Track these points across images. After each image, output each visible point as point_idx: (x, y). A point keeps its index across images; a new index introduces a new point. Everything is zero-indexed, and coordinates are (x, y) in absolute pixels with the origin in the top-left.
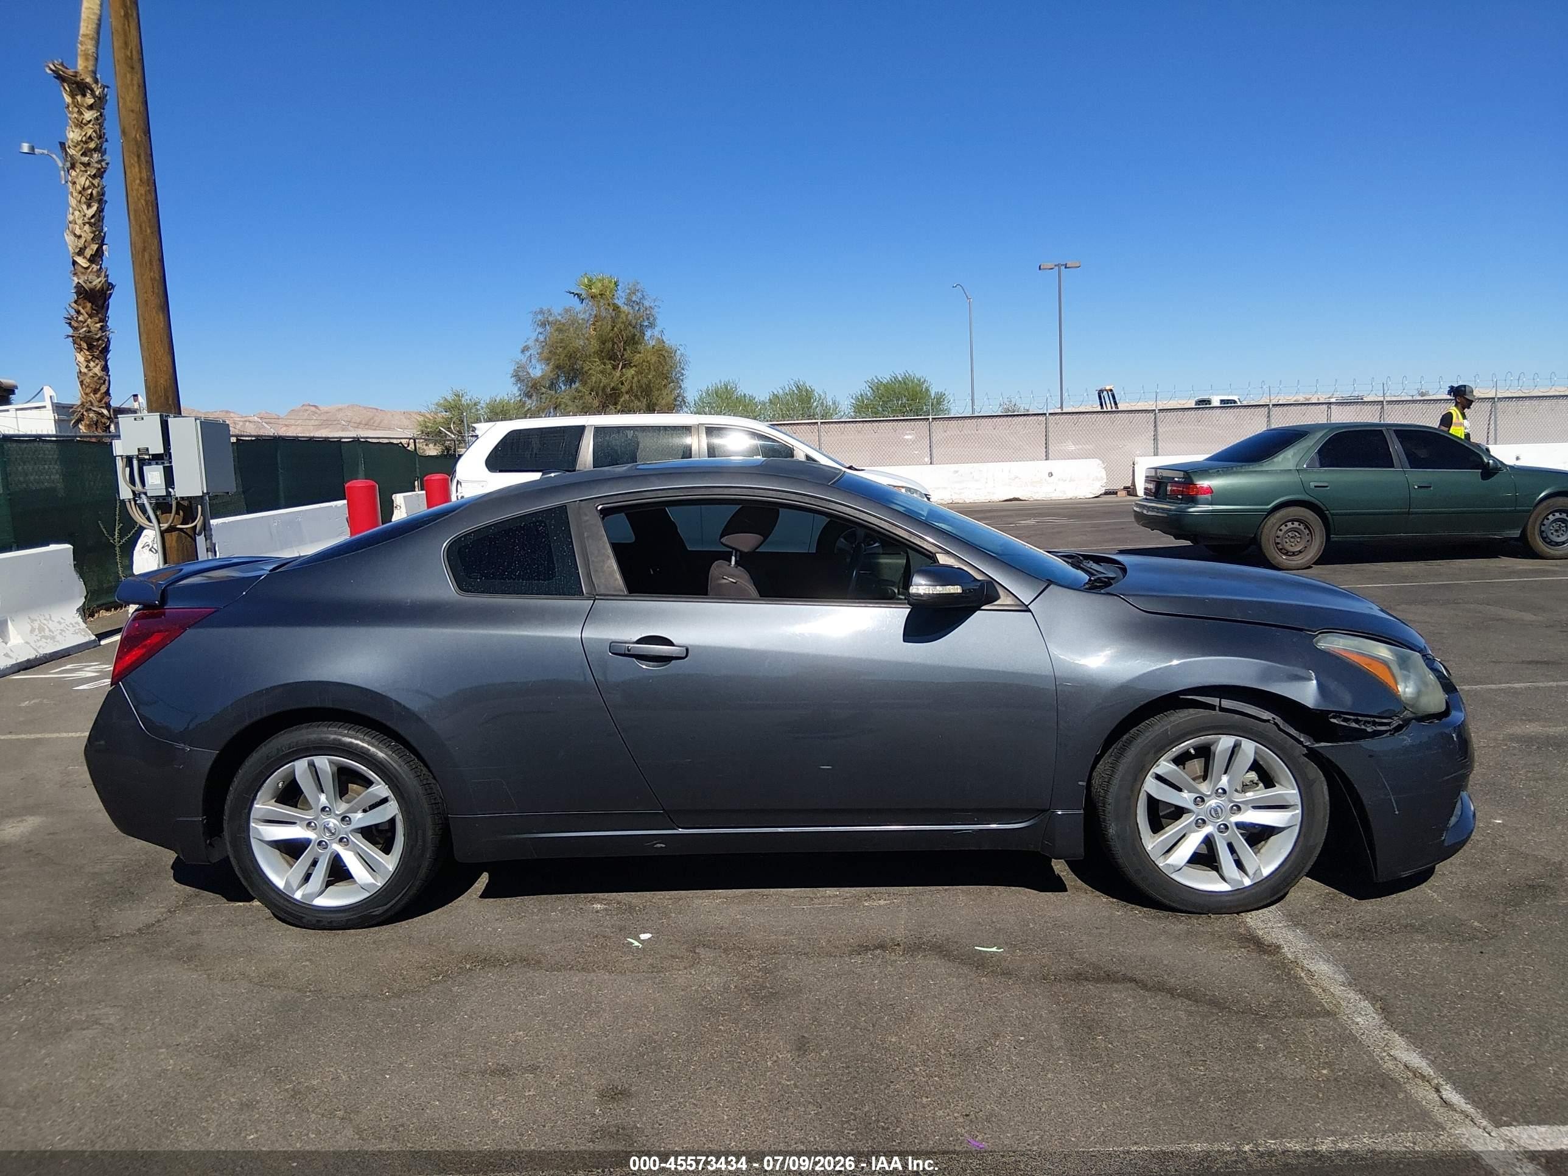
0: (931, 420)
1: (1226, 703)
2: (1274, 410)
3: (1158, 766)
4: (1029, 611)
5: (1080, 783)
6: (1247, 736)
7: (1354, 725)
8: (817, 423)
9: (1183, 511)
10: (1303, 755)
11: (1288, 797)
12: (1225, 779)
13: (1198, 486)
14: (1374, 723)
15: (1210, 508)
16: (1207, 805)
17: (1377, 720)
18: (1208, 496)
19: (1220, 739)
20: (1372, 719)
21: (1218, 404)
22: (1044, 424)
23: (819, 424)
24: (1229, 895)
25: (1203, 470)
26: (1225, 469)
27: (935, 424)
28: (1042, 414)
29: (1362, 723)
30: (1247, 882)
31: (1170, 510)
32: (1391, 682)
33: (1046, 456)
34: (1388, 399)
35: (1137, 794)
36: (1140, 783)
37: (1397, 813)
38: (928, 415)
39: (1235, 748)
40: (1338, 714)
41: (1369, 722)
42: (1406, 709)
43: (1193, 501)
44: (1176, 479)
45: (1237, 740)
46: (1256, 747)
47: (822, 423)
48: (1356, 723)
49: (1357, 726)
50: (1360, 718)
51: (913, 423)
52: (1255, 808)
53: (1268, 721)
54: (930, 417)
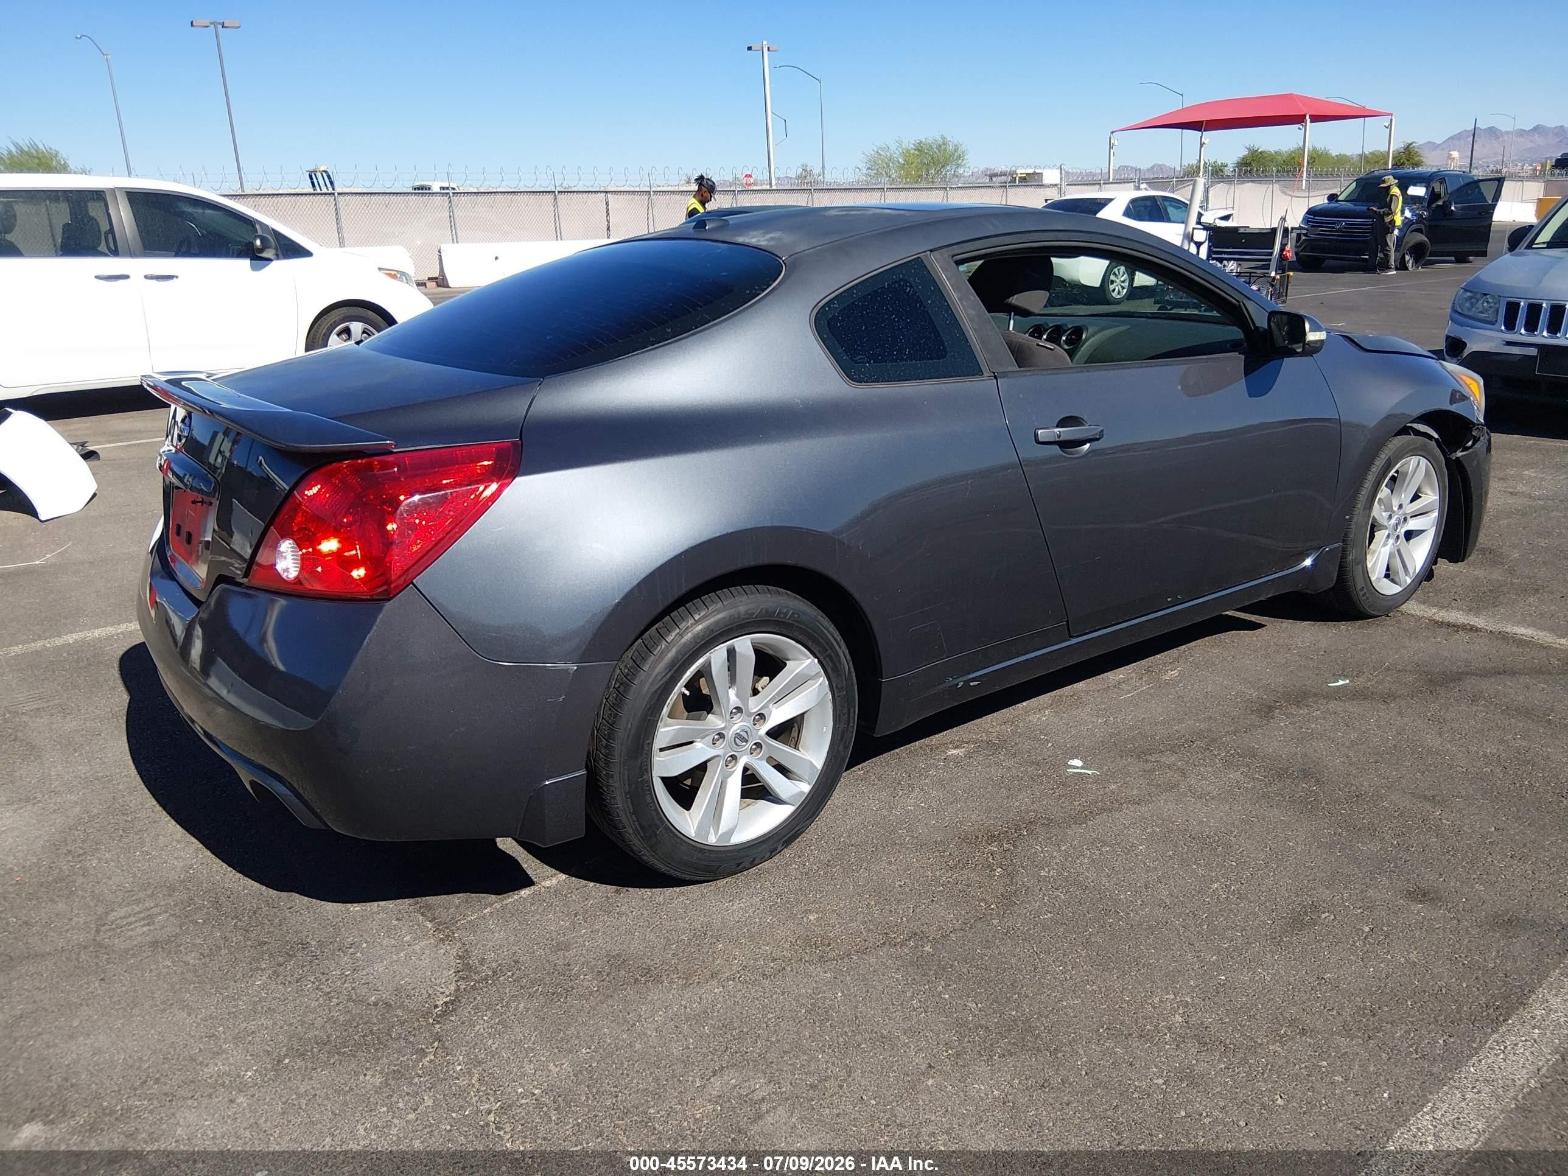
2: (560, 197)
3: (1381, 492)
12: (1403, 495)
21: (438, 190)
30: (1409, 581)
34: (654, 189)
52: (1413, 517)
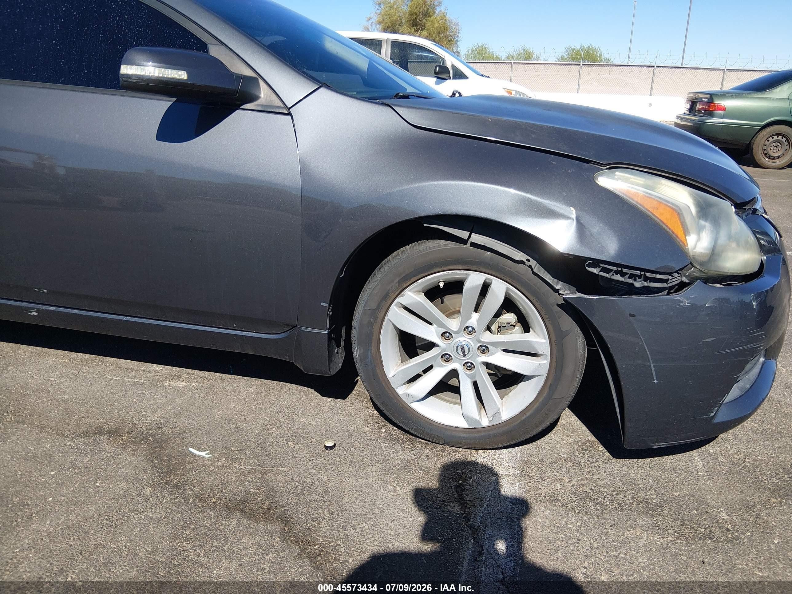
0: (581, 65)
1: (476, 238)
3: (403, 296)
4: (290, 114)
5: (323, 304)
6: (498, 276)
7: (618, 277)
8: (511, 63)
9: (703, 122)
10: (558, 305)
11: (536, 346)
12: (475, 316)
13: (716, 105)
14: (646, 279)
15: (721, 120)
16: (455, 341)
17: (648, 275)
18: (722, 112)
19: (469, 275)
20: (643, 273)
22: (652, 73)
23: (512, 63)
24: (465, 432)
25: (723, 95)
26: (737, 95)
27: (584, 68)
28: (652, 66)
29: (627, 276)
30: (485, 422)
31: (695, 120)
32: (678, 231)
33: (650, 93)
35: (380, 321)
36: (384, 310)
37: (655, 381)
38: (580, 62)
39: (485, 288)
40: (596, 263)
41: (640, 277)
42: (693, 266)
43: (711, 114)
44: (703, 99)
45: (487, 278)
46: (508, 289)
47: (514, 63)
48: (622, 276)
49: (622, 279)
50: (624, 270)
51: (569, 67)
52: (505, 351)
53: (522, 262)
54: (581, 63)
